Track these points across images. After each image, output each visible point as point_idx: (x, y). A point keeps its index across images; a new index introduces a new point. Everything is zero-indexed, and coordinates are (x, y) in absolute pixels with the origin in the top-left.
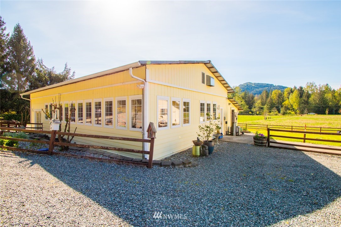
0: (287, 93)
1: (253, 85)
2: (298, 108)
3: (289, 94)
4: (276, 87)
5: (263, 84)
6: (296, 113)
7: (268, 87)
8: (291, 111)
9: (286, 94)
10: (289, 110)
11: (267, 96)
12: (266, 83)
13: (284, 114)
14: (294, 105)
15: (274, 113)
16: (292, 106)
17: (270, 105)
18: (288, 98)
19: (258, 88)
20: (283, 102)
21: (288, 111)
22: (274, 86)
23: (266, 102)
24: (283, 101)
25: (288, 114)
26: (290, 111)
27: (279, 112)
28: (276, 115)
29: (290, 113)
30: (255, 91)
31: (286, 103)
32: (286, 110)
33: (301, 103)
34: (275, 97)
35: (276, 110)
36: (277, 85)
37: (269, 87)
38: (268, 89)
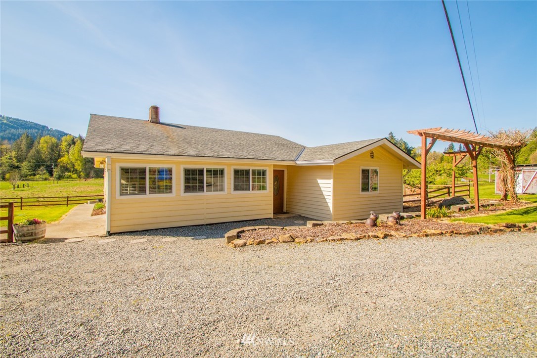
0: (66, 143)
1: (5, 121)
2: (82, 169)
3: (69, 145)
4: (52, 131)
5: (27, 121)
6: (79, 177)
7: (37, 130)
8: (71, 174)
9: (64, 145)
10: (70, 171)
11: (30, 145)
12: (32, 121)
13: (60, 178)
14: (76, 164)
15: (41, 176)
16: (73, 165)
17: (35, 163)
18: (68, 152)
19: (15, 128)
20: (59, 159)
21: (66, 173)
22: (49, 130)
23: (26, 155)
24: (60, 156)
25: (68, 178)
26: (69, 174)
27: (51, 174)
28: (46, 179)
29: (70, 176)
30: (9, 133)
31: (64, 159)
32: (63, 172)
33: (87, 162)
34: (44, 149)
35: (45, 171)
36: (54, 129)
37: (39, 130)
38: (37, 133)
